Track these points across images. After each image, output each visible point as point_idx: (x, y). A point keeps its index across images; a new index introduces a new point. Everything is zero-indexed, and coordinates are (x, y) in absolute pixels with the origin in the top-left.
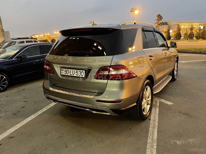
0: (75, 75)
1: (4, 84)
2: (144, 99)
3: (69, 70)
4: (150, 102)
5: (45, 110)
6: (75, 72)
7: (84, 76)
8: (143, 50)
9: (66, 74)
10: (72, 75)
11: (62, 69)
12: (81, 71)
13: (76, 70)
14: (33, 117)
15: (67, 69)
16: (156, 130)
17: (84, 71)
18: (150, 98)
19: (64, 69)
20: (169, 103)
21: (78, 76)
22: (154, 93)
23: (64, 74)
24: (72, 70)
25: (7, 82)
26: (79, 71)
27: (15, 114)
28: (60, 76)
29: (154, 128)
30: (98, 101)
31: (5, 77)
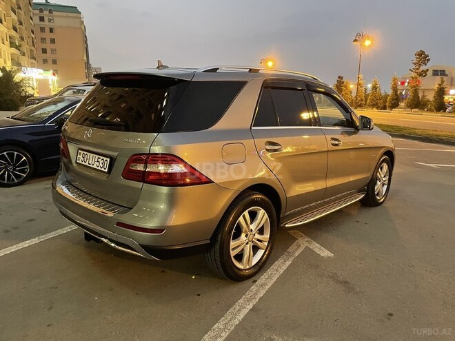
0: (95, 167)
1: (23, 171)
2: (243, 235)
3: (89, 154)
4: (266, 244)
5: (65, 232)
6: (96, 160)
7: (106, 170)
8: (253, 128)
9: (83, 163)
10: (91, 166)
11: (79, 151)
12: (105, 159)
13: (97, 156)
14: (35, 241)
15: (85, 153)
16: (250, 306)
17: (108, 160)
18: (267, 236)
19: (82, 152)
20: (325, 253)
21: (99, 168)
22: (286, 226)
23: (81, 162)
24: (92, 155)
25: (27, 167)
26: (102, 158)
27: (7, 231)
28: (75, 165)
29: (249, 300)
30: (119, 224)
31: (24, 158)
